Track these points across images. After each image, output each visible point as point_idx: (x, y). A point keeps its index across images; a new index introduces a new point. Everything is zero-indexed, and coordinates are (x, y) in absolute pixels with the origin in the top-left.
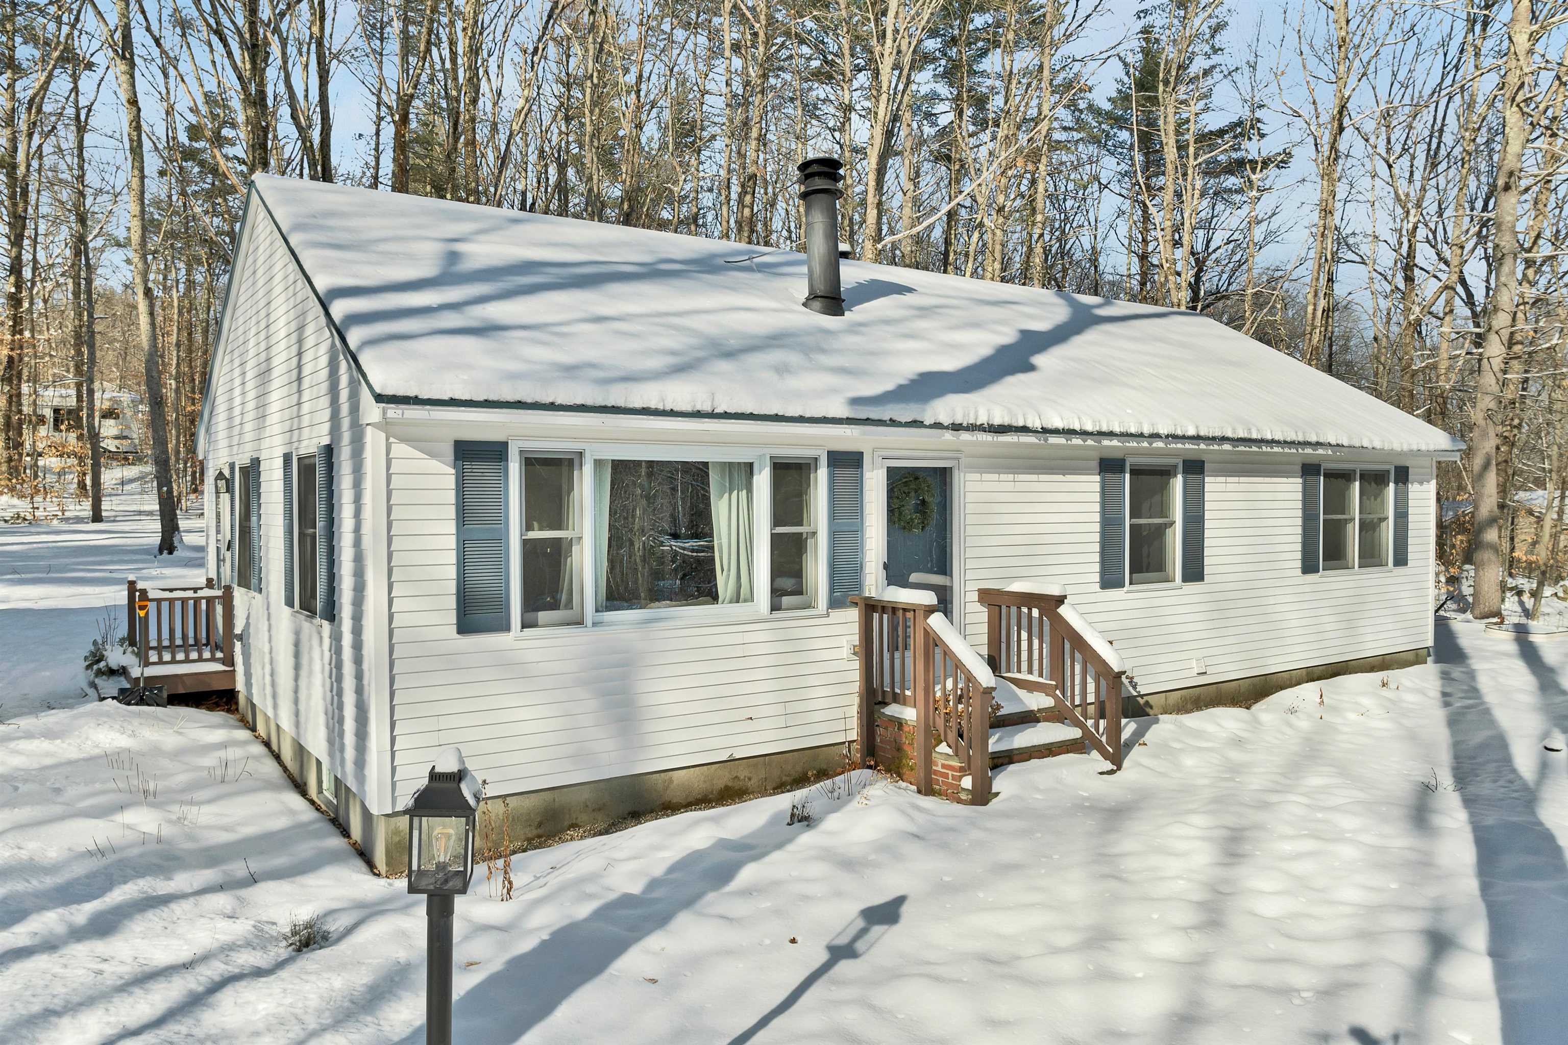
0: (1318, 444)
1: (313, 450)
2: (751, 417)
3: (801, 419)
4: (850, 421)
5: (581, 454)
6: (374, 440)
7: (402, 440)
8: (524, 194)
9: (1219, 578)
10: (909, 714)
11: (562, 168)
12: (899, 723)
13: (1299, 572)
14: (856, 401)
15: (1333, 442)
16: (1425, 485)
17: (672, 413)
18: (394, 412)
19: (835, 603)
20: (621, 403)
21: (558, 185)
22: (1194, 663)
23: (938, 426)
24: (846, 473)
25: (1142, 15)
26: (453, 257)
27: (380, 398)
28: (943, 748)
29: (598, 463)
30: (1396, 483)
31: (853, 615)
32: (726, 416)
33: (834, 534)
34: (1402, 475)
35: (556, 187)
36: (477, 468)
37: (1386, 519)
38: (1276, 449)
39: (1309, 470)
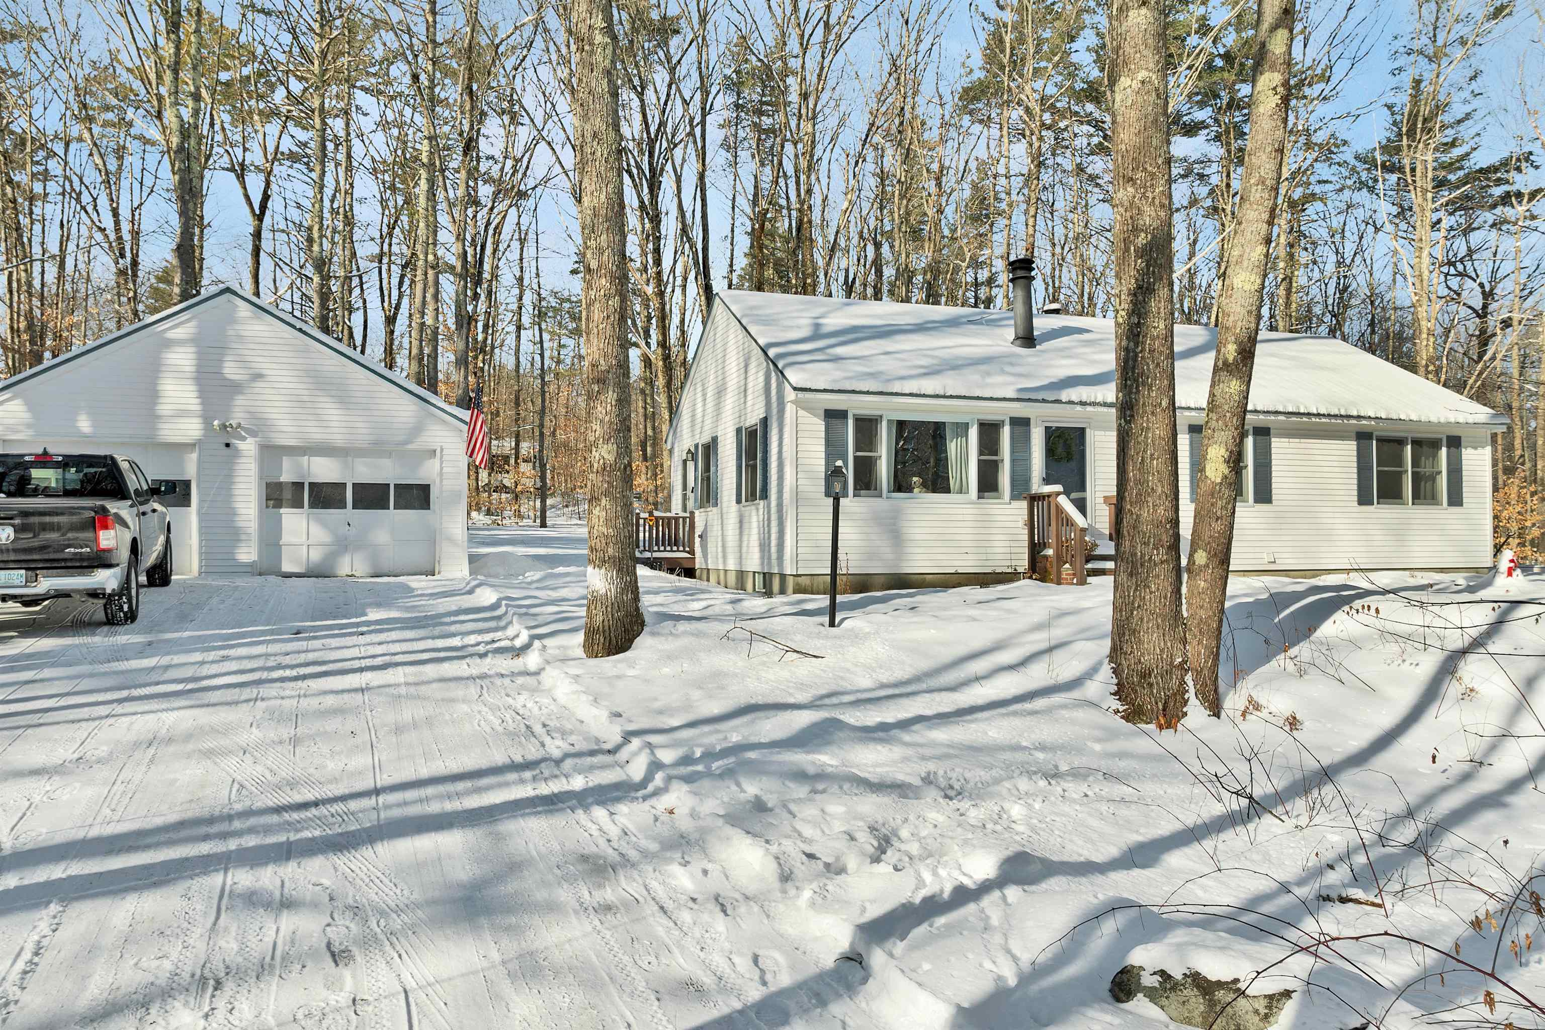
0: (1359, 417)
1: (753, 423)
2: (964, 397)
3: (991, 399)
4: (1018, 400)
5: (881, 417)
6: (790, 409)
7: (803, 409)
8: (847, 271)
9: (1281, 503)
10: (1050, 552)
11: (878, 246)
12: (1046, 557)
13: (1356, 504)
14: (1021, 390)
15: (1373, 416)
16: (1480, 451)
17: (924, 396)
18: (801, 395)
19: (1014, 497)
20: (899, 391)
21: (874, 262)
22: (1265, 556)
23: (1071, 402)
24: (1019, 429)
25: (1396, 72)
26: (817, 326)
27: (795, 389)
28: (1067, 566)
29: (890, 422)
30: (1448, 447)
31: (1024, 504)
32: (951, 397)
33: (1013, 461)
34: (1455, 442)
35: (873, 262)
36: (834, 421)
37: (1440, 472)
38: (1324, 420)
39: (1363, 437)
